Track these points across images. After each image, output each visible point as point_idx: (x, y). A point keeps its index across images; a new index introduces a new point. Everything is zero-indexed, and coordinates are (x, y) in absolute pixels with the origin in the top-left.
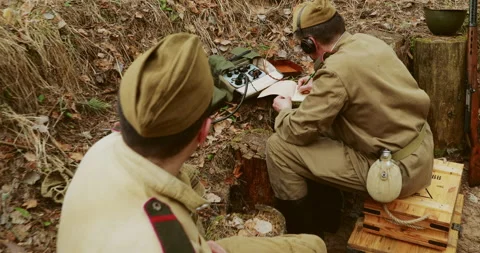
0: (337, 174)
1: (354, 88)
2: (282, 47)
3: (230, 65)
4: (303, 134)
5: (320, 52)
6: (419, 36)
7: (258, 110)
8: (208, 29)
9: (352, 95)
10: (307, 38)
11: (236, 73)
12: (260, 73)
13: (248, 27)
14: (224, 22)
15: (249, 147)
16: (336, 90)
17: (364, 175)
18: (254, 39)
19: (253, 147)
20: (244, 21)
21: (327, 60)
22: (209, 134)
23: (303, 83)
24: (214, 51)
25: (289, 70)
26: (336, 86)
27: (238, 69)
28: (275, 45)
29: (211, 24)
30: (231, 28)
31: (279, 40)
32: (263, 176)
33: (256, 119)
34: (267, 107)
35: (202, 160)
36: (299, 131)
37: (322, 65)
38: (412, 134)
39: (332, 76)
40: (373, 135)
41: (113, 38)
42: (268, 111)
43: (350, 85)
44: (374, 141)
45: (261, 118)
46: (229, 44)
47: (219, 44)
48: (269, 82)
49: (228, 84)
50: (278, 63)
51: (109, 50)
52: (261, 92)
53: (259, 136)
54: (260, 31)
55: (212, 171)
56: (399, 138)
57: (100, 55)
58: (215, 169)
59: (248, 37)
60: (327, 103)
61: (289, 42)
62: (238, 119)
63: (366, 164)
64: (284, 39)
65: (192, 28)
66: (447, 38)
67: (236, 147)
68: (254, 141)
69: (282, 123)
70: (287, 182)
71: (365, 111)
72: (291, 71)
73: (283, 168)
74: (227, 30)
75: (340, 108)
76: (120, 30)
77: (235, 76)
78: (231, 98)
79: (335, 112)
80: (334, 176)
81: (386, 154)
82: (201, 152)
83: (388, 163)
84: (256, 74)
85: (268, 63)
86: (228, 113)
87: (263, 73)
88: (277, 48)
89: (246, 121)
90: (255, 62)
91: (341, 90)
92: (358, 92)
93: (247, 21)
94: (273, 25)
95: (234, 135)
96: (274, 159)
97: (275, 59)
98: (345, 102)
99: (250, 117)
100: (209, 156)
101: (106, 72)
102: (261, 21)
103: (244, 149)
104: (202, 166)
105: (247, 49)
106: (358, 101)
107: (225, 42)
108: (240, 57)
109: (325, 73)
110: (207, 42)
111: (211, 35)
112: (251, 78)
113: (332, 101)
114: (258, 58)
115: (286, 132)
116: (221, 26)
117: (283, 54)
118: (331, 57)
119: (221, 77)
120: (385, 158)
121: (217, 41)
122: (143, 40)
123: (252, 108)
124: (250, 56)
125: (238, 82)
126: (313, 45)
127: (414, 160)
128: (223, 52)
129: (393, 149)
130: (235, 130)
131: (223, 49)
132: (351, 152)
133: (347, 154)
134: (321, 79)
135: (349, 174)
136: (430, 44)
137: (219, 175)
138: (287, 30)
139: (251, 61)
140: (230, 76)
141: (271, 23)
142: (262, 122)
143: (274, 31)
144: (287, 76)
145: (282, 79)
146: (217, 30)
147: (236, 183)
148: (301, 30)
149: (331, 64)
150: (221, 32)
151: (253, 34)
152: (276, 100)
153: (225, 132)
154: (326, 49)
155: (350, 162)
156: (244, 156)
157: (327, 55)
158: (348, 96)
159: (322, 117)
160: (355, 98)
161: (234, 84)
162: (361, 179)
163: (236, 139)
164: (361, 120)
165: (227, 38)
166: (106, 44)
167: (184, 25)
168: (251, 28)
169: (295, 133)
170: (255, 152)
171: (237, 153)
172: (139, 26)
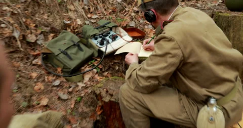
0: (174, 116)
1: (188, 50)
2: (132, 19)
3: (97, 32)
4: (147, 86)
5: (159, 21)
6: (220, 12)
7: (115, 63)
8: (83, 8)
9: (186, 55)
10: (149, 10)
11: (100, 37)
12: (117, 37)
13: (110, 6)
14: (94, 4)
15: (107, 91)
16: (173, 52)
17: (194, 117)
18: (114, 14)
19: (110, 92)
20: (107, 3)
21: (166, 27)
22: (79, 82)
23: (147, 43)
24: (87, 22)
25: (136, 34)
26: (174, 48)
27: (102, 34)
28: (127, 19)
29: (85, 5)
30: (99, 7)
31: (130, 15)
32: (118, 113)
33: (114, 69)
34: (121, 60)
35: (73, 102)
36: (144, 83)
37: (161, 31)
38: (231, 85)
39: (170, 40)
40: (202, 87)
41: (13, 14)
42: (122, 63)
43: (185, 48)
44: (203, 92)
45: (117, 68)
46: (98, 18)
47: (91, 18)
48: (122, 43)
49: (94, 45)
50: (129, 30)
51: (9, 22)
52: (117, 50)
53: (115, 83)
54: (118, 10)
55: (80, 110)
56: (222, 88)
57: (3, 25)
58: (82, 108)
59: (110, 14)
60: (166, 62)
61: (136, 16)
62: (101, 69)
63: (196, 109)
64: (133, 14)
65: (72, 7)
66: (239, 13)
67: (98, 92)
68: (111, 87)
69: (131, 76)
70: (135, 120)
71: (197, 68)
72: (138, 35)
73: (132, 110)
74: (96, 9)
75: (177, 65)
76: (19, 8)
77: (100, 39)
78: (96, 55)
79: (172, 69)
80: (171, 118)
81: (212, 101)
82: (73, 95)
83: (214, 109)
84: (114, 38)
85: (122, 30)
86: (94, 65)
87: (119, 37)
88: (128, 20)
89: (107, 70)
90: (113, 29)
91: (178, 52)
92: (192, 53)
93: (109, 3)
94: (126, 6)
95: (98, 82)
96: (125, 103)
97: (128, 28)
98: (181, 61)
99: (109, 67)
100: (78, 99)
101: (7, 38)
102: (119, 3)
103: (104, 94)
104: (72, 106)
105: (109, 21)
106: (191, 60)
107: (94, 17)
108: (104, 26)
109: (164, 38)
110: (82, 16)
111: (86, 12)
112: (110, 40)
113: (171, 60)
114: (116, 27)
115: (133, 83)
116: (93, 6)
117: (133, 24)
118: (169, 25)
119: (90, 40)
120: (212, 105)
121: (89, 16)
122: (37, 15)
123: (111, 62)
124: (111, 25)
125: (102, 44)
126: (154, 16)
127: (233, 105)
128: (93, 23)
129: (217, 97)
130: (98, 78)
131: (93, 21)
132: (184, 98)
133: (180, 100)
134: (161, 42)
135: (183, 116)
136: (228, 17)
137: (86, 113)
138: (136, 9)
139: (111, 29)
140: (96, 39)
141: (125, 4)
142: (118, 71)
143: (127, 9)
144: (135, 39)
145: (132, 41)
146: (89, 9)
147: (98, 118)
148: (145, 3)
149: (169, 30)
150: (92, 10)
151: (114, 11)
152: (127, 56)
153: (91, 79)
154: (164, 18)
155: (184, 107)
156: (104, 99)
157: (165, 24)
158: (184, 56)
159: (162, 73)
160: (188, 58)
161: (98, 45)
162: (192, 120)
163: (99, 85)
164: (192, 75)
165: (96, 14)
166: (8, 18)
167: (66, 6)
168: (112, 8)
169: (141, 85)
170: (112, 95)
171: (99, 97)
172: (34, 5)
